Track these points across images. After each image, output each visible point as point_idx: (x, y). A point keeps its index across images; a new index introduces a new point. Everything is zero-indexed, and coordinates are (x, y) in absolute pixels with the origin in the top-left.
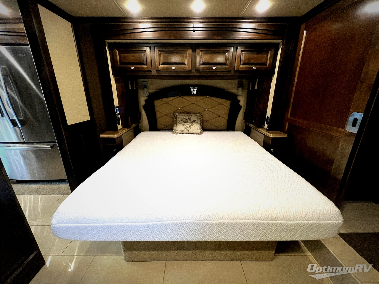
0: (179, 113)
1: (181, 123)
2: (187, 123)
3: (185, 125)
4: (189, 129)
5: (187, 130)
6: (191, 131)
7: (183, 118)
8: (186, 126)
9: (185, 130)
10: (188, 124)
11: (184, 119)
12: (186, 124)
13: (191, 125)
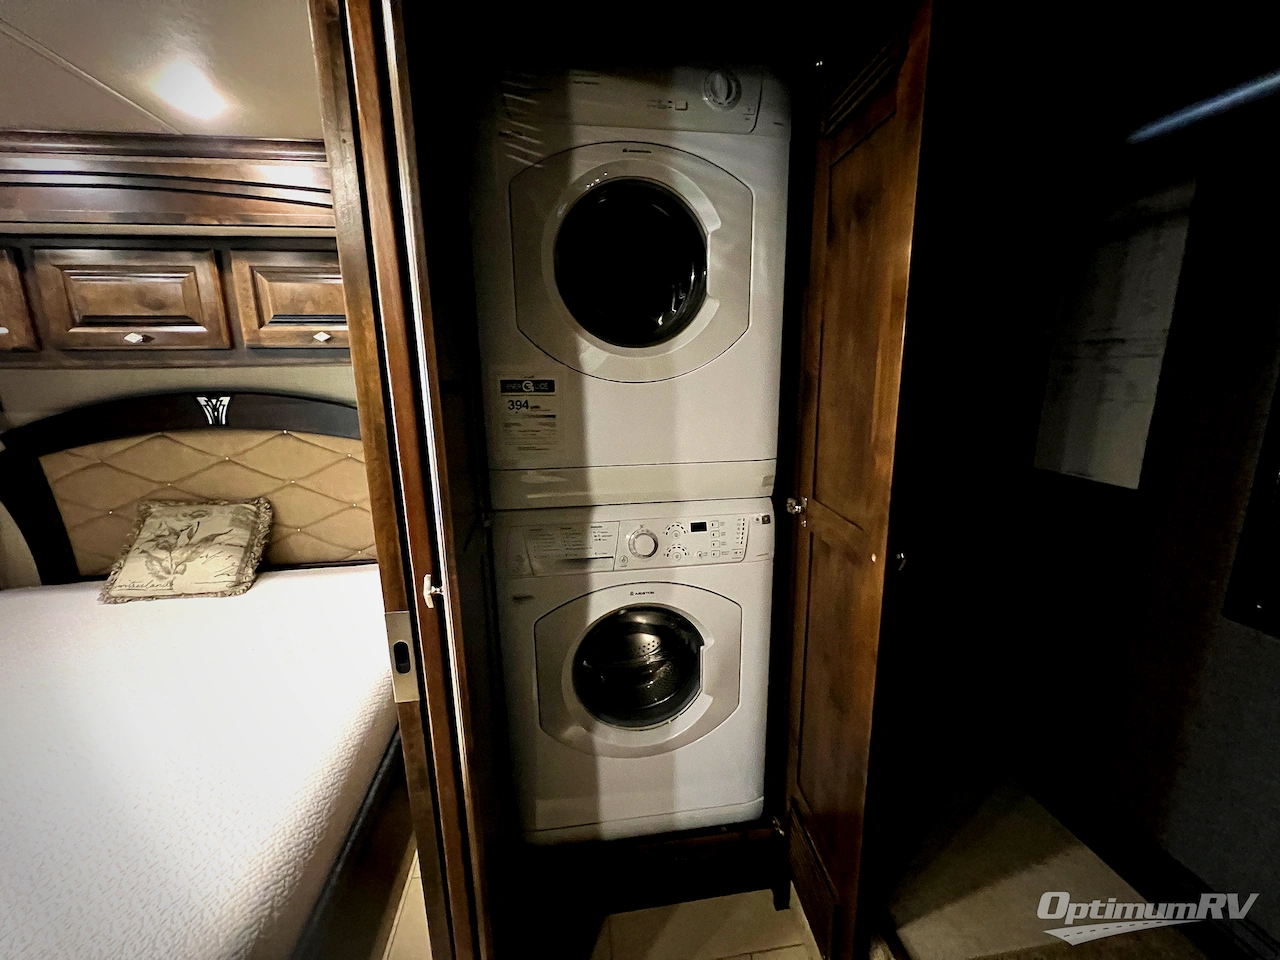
0: (163, 502)
1: (143, 552)
2: (169, 548)
3: (160, 561)
4: (171, 577)
5: (164, 582)
6: (181, 583)
7: (164, 526)
8: (164, 564)
9: (156, 582)
10: (176, 554)
11: (167, 533)
12: (163, 554)
13: (188, 560)
